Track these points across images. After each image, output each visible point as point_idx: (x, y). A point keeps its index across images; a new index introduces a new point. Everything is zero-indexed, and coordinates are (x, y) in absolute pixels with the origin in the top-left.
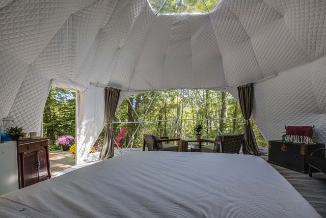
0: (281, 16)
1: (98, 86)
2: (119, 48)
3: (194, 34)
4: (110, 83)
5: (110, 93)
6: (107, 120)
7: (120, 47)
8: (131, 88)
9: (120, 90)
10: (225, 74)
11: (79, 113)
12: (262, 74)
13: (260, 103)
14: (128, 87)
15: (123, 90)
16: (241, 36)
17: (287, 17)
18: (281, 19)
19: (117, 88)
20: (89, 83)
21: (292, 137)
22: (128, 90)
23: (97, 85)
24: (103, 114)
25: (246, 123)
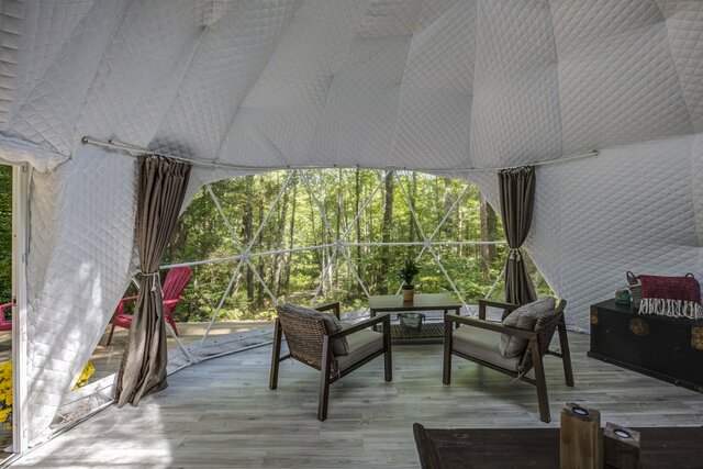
0: (661, 19)
1: (114, 151)
2: (204, 27)
3: (425, 28)
4: (157, 143)
5: (156, 174)
6: (143, 262)
7: (209, 23)
8: (224, 158)
9: (190, 166)
10: (471, 139)
11: (28, 250)
12: (562, 149)
13: (548, 212)
14: (214, 156)
15: (197, 166)
16: (540, 51)
17: (672, 23)
18: (657, 26)
19: (179, 159)
20: (78, 138)
21: (657, 301)
22: (214, 164)
23: (109, 146)
24: (129, 245)
25: (515, 256)
